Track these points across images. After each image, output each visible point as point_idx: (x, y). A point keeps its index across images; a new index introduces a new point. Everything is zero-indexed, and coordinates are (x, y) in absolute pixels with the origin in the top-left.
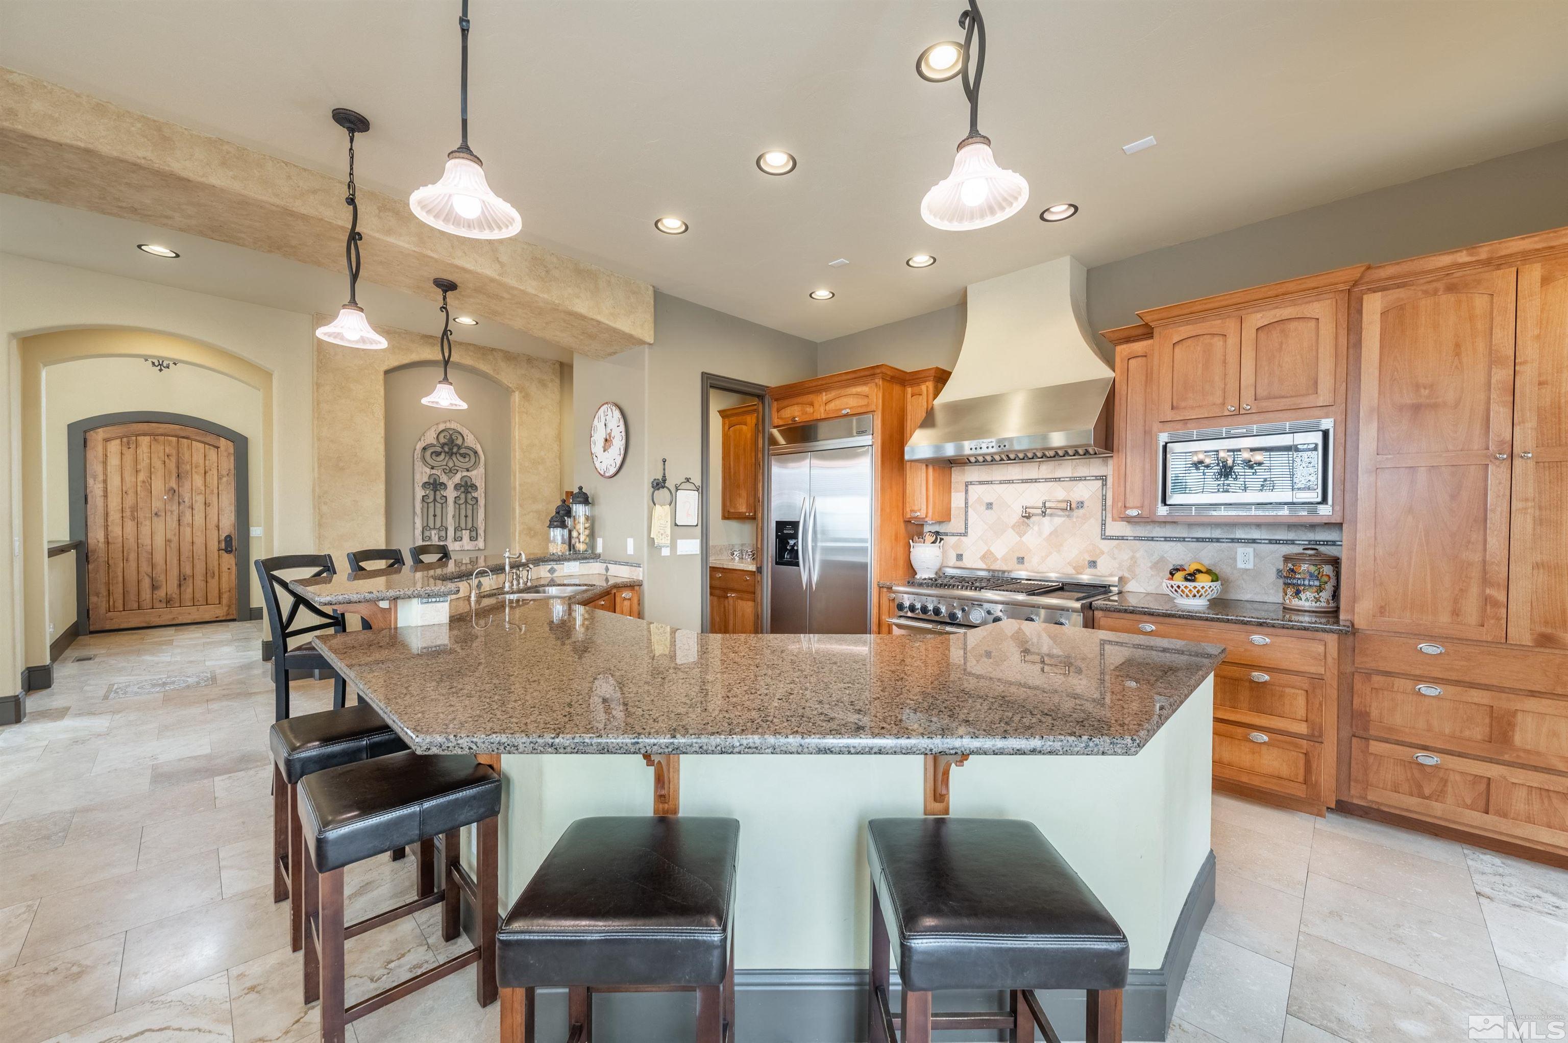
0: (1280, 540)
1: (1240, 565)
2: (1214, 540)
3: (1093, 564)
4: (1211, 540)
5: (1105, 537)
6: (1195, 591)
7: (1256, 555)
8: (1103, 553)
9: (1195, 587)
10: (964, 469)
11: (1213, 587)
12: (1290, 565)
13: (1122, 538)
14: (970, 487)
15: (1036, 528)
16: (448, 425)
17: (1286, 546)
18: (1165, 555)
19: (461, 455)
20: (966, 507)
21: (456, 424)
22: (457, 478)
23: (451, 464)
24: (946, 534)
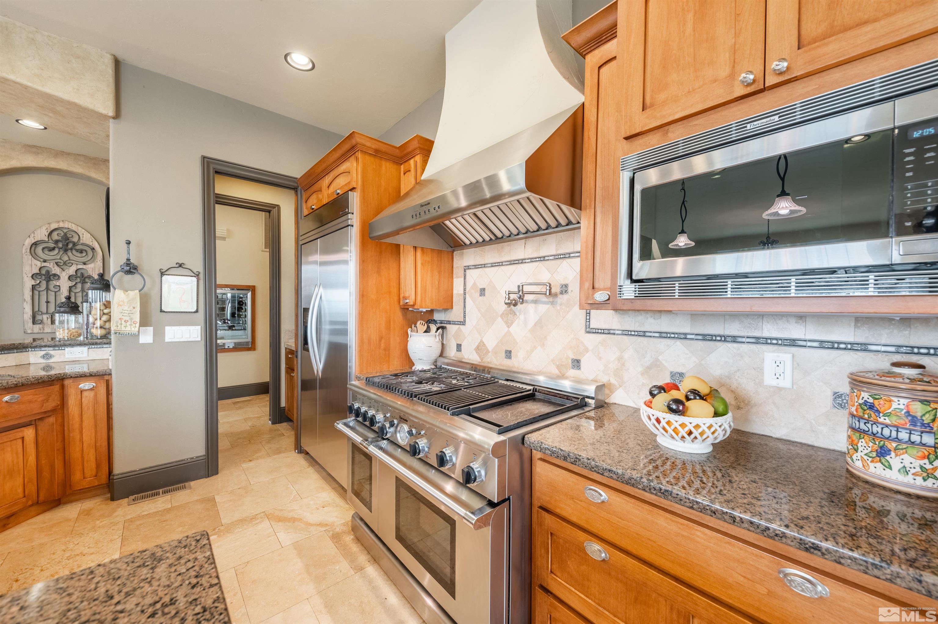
0: (839, 343)
1: (769, 380)
2: (729, 339)
3: (576, 364)
4: (724, 339)
5: (590, 331)
6: (683, 432)
7: (796, 365)
8: (587, 350)
9: (683, 425)
10: (463, 253)
11: (716, 427)
12: (865, 395)
13: (608, 332)
14: (467, 271)
15: (522, 317)
16: (61, 225)
17: (852, 353)
18: (660, 358)
19: (77, 251)
20: (465, 294)
21: (70, 224)
22: (72, 270)
23: (65, 258)
24: (449, 322)
